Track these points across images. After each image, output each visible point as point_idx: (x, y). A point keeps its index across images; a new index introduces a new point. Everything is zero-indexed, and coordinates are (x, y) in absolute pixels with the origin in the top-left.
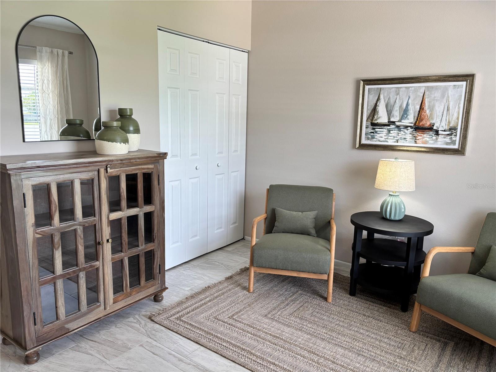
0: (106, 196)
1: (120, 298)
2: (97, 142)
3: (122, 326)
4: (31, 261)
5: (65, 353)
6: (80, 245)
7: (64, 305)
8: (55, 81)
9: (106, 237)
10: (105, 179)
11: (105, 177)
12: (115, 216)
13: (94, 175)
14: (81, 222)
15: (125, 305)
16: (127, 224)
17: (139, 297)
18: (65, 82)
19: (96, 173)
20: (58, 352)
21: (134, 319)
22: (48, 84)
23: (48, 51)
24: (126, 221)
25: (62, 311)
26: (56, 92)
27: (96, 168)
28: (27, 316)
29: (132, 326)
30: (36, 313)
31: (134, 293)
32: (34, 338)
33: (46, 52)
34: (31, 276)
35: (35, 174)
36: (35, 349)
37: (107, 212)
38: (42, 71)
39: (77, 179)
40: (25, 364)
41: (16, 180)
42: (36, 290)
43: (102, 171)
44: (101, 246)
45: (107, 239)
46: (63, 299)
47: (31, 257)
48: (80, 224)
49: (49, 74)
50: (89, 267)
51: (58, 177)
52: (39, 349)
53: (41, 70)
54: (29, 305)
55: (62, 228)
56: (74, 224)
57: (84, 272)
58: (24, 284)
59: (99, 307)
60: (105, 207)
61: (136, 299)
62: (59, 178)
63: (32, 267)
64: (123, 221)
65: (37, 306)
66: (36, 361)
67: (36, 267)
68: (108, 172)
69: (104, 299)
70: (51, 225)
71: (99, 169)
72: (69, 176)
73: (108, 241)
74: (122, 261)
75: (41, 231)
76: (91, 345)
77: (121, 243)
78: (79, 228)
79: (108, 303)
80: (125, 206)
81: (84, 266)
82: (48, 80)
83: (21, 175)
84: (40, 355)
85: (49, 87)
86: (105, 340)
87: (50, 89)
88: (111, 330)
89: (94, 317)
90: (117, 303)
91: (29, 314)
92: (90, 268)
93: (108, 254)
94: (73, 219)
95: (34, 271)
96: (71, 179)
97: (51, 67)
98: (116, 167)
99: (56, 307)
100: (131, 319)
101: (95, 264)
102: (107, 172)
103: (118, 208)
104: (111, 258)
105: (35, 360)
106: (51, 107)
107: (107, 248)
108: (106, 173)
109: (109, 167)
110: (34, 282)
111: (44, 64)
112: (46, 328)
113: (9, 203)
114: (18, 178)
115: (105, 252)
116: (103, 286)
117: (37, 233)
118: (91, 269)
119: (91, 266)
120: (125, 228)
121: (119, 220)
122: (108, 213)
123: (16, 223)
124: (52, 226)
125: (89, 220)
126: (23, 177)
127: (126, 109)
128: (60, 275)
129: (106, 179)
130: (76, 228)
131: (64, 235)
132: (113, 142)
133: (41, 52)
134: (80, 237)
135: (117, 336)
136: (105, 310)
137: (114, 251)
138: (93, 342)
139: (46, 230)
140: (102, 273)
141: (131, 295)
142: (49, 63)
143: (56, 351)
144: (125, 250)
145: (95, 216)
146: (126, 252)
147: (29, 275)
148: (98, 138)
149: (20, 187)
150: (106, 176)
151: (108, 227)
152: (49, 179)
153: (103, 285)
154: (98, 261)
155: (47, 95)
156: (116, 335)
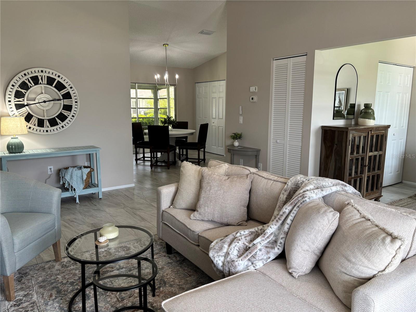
4: (348, 169)
6: (360, 165)
9: (367, 163)
10: (370, 136)
12: (371, 154)
14: (361, 155)
19: (368, 133)
31: (371, 194)
35: (353, 132)
37: (369, 152)
55: (356, 157)
57: (359, 178)
60: (368, 149)
62: (358, 134)
64: (372, 157)
74: (370, 177)
77: (370, 168)
83: (350, 132)
94: (359, 153)
98: (374, 131)
103: (372, 150)
104: (367, 174)
107: (366, 169)
108: (371, 133)
117: (350, 157)
119: (361, 176)
120: (372, 161)
124: (354, 155)
127: (369, 104)
128: (353, 177)
130: (359, 158)
131: (356, 160)
134: (360, 162)
137: (368, 171)
140: (364, 180)
146: (371, 173)
151: (368, 159)
153: (363, 186)
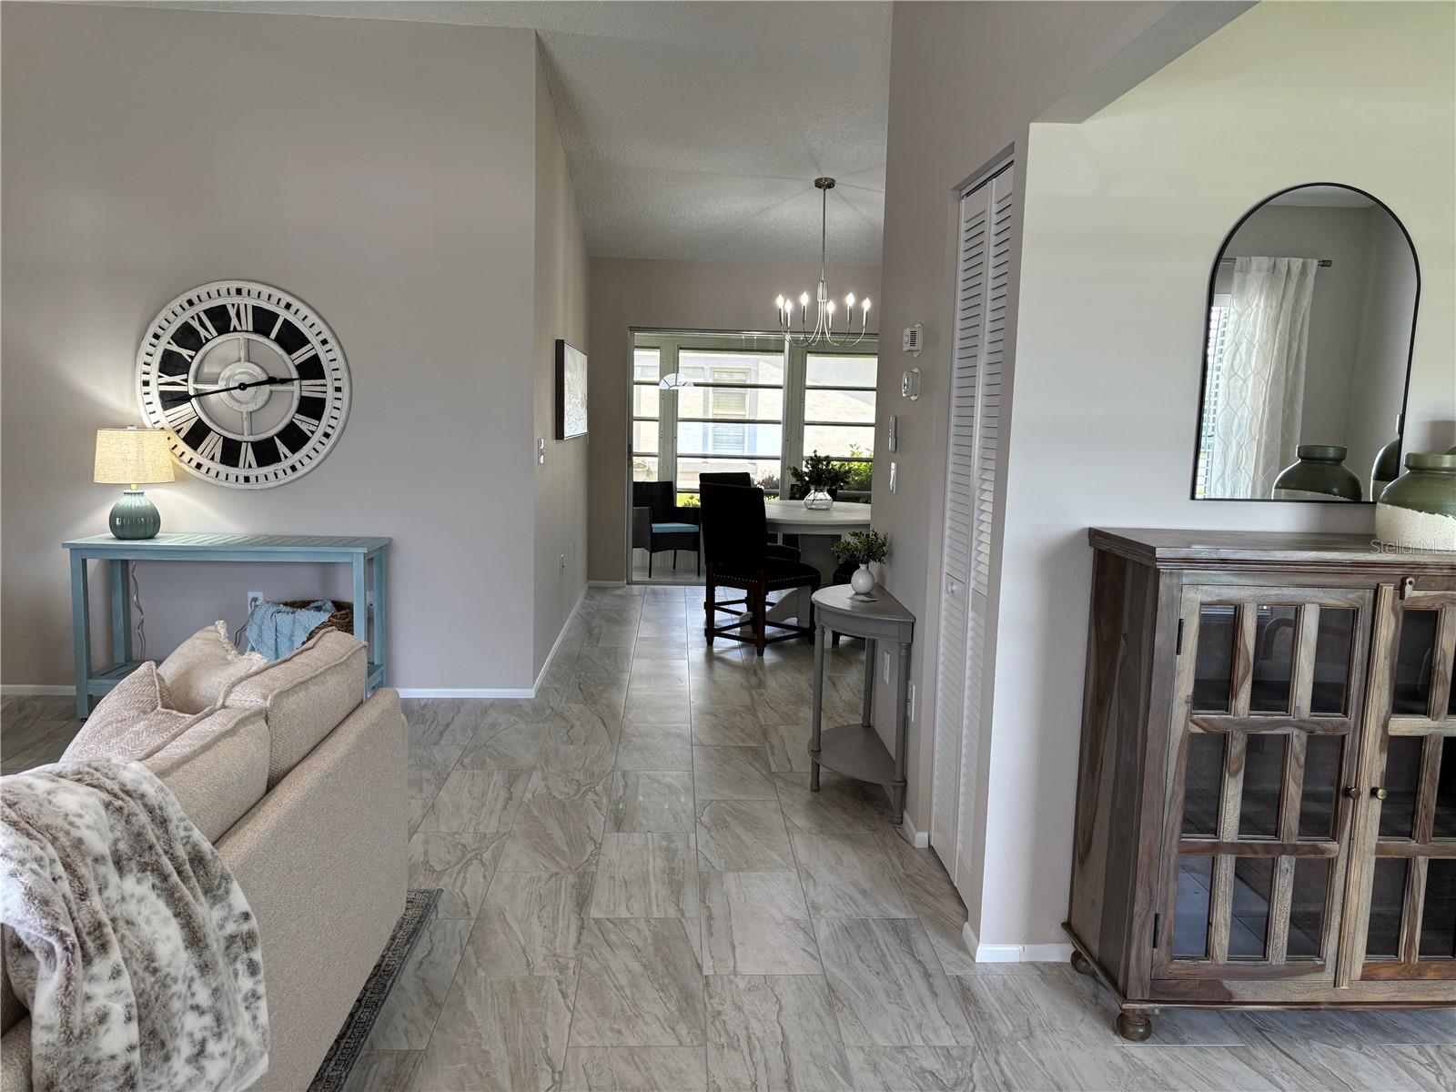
0: (1388, 662)
1: (1385, 973)
2: (1384, 510)
3: (1379, 1056)
4: (1170, 786)
5: (1214, 1053)
6: (1294, 780)
7: (1229, 924)
8: (1269, 344)
9: (1370, 779)
10: (1392, 615)
11: (1394, 608)
12: (1406, 725)
13: (1362, 598)
14: (1304, 721)
15: (1397, 999)
16: (1440, 758)
17: (1444, 992)
18: (1295, 346)
19: (1369, 594)
20: (1196, 1042)
21: (1419, 1053)
22: (1249, 354)
23: (1265, 266)
24: (1441, 748)
25: (1221, 938)
26: (1268, 373)
27: (1371, 581)
28: (1139, 917)
29: (1411, 1070)
30: (1161, 917)
31: (1431, 975)
32: (1147, 977)
33: (1259, 270)
34: (1165, 824)
35: (1213, 577)
36: (1145, 1006)
37: (1384, 710)
38: (1239, 319)
39: (1313, 603)
40: (1115, 1032)
41: (1170, 587)
42: (1169, 861)
43: (1388, 591)
44: (1352, 800)
45: (1373, 785)
46: (1229, 910)
47: (1171, 776)
48: (1302, 724)
49: (1255, 328)
50: (1307, 848)
51: (1266, 591)
52: (1153, 1010)
53: (1236, 317)
54: (1148, 890)
55: (1253, 724)
56: (1288, 721)
57: (1293, 859)
58: (1146, 837)
59: (1319, 971)
60: (1380, 696)
61: (1434, 995)
62: (1267, 596)
63: (1170, 801)
64: (1428, 748)
65: (1167, 901)
66: (1143, 1038)
67: (1178, 802)
68: (1406, 596)
69: (1336, 952)
70: (1227, 709)
71: (1378, 584)
72: (1293, 593)
73: (1374, 792)
74: (1406, 865)
75: (1202, 719)
76: (1285, 1065)
77: (1414, 813)
78: (1298, 736)
79: (1348, 971)
80: (1442, 705)
81: (1295, 841)
82: (1251, 343)
83: (1182, 575)
84: (1153, 1029)
85: (1249, 362)
86: (1323, 1070)
87: (1250, 367)
88: (1343, 1050)
89: (1301, 993)
90: (1374, 982)
91: (1144, 913)
92: (1311, 852)
93: (1368, 829)
94: (1286, 709)
95: (1173, 814)
96: (1298, 600)
97: (1265, 308)
98: (1433, 584)
99: (1209, 924)
100: (1410, 1049)
101: (1327, 845)
102: (1402, 596)
103: (1419, 706)
104: (1377, 844)
105: (1140, 1033)
106: (1245, 413)
107: (1368, 814)
108: (1398, 598)
109: (1411, 583)
110: (1168, 840)
111: (1248, 302)
112: (1178, 967)
113: (1145, 637)
114: (1175, 581)
115: (1361, 822)
116: (1339, 918)
117: (1193, 722)
118: (1312, 856)
119: (1316, 850)
120: (1434, 769)
121: (1418, 742)
122: (1387, 712)
123: (1153, 687)
124: (1230, 714)
125: (1328, 721)
126: (1185, 580)
128: (1232, 844)
129: (1396, 616)
130: (1289, 734)
131: (1255, 744)
132: (1433, 513)
133: (1245, 271)
134: (1298, 760)
135: (1361, 1075)
136: (1335, 986)
137: (1388, 827)
138: (1289, 1060)
139: (1215, 719)
140: (1343, 878)
141: (1420, 975)
142: (1260, 297)
143: (1191, 1036)
144: (1424, 835)
145: (1346, 714)
146: (1425, 843)
147: (1160, 819)
148: (1386, 499)
149: (1176, 602)
150: (1398, 608)
151: (1380, 752)
152: (1242, 593)
153: (1340, 913)
154: (1335, 840)
155: (1241, 382)
156: (1357, 1071)
